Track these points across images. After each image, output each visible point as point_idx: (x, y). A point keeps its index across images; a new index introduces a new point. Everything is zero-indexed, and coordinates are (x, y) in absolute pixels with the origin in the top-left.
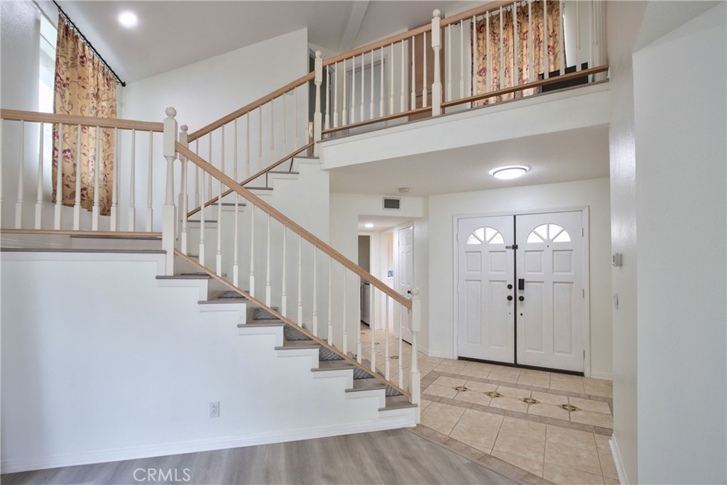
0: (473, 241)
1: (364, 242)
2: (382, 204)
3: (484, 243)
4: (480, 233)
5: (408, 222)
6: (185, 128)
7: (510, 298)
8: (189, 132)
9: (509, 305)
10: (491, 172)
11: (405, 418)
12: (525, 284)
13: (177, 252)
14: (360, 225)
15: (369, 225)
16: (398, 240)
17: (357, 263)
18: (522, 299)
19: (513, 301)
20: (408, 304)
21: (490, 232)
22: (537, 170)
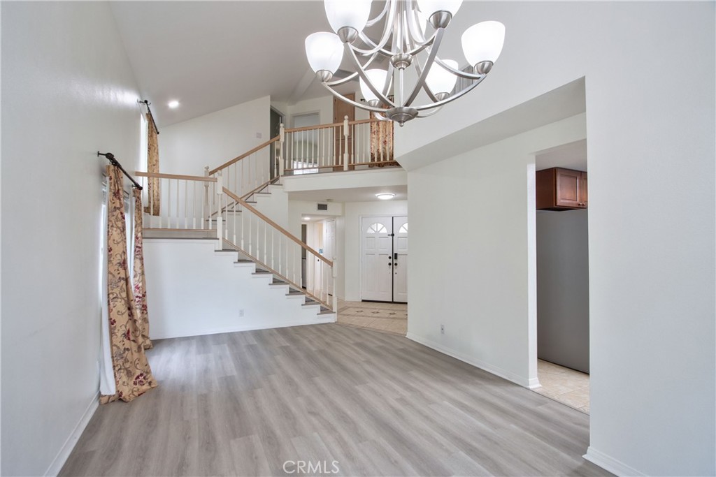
0: (370, 231)
1: (304, 227)
2: (316, 207)
3: (377, 232)
4: (374, 226)
5: (332, 218)
6: (207, 168)
7: (390, 264)
8: (210, 170)
9: (390, 268)
10: (377, 195)
11: (330, 318)
12: (398, 256)
13: (223, 239)
14: (302, 218)
15: (307, 219)
16: (326, 227)
17: (301, 240)
18: (396, 264)
19: (391, 266)
20: (331, 264)
21: (380, 226)
22: (398, 195)
